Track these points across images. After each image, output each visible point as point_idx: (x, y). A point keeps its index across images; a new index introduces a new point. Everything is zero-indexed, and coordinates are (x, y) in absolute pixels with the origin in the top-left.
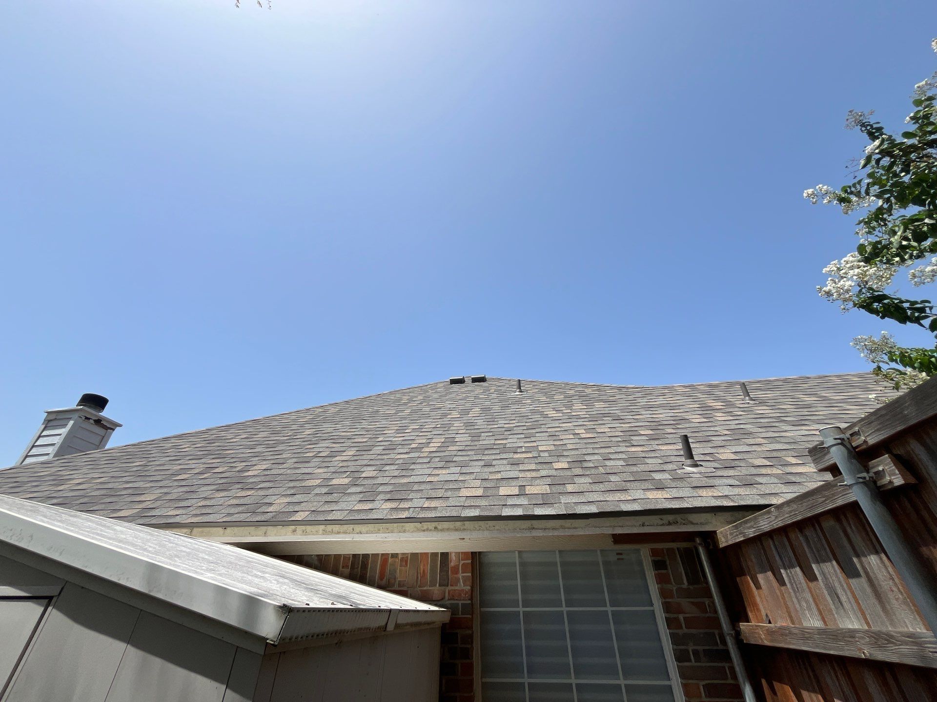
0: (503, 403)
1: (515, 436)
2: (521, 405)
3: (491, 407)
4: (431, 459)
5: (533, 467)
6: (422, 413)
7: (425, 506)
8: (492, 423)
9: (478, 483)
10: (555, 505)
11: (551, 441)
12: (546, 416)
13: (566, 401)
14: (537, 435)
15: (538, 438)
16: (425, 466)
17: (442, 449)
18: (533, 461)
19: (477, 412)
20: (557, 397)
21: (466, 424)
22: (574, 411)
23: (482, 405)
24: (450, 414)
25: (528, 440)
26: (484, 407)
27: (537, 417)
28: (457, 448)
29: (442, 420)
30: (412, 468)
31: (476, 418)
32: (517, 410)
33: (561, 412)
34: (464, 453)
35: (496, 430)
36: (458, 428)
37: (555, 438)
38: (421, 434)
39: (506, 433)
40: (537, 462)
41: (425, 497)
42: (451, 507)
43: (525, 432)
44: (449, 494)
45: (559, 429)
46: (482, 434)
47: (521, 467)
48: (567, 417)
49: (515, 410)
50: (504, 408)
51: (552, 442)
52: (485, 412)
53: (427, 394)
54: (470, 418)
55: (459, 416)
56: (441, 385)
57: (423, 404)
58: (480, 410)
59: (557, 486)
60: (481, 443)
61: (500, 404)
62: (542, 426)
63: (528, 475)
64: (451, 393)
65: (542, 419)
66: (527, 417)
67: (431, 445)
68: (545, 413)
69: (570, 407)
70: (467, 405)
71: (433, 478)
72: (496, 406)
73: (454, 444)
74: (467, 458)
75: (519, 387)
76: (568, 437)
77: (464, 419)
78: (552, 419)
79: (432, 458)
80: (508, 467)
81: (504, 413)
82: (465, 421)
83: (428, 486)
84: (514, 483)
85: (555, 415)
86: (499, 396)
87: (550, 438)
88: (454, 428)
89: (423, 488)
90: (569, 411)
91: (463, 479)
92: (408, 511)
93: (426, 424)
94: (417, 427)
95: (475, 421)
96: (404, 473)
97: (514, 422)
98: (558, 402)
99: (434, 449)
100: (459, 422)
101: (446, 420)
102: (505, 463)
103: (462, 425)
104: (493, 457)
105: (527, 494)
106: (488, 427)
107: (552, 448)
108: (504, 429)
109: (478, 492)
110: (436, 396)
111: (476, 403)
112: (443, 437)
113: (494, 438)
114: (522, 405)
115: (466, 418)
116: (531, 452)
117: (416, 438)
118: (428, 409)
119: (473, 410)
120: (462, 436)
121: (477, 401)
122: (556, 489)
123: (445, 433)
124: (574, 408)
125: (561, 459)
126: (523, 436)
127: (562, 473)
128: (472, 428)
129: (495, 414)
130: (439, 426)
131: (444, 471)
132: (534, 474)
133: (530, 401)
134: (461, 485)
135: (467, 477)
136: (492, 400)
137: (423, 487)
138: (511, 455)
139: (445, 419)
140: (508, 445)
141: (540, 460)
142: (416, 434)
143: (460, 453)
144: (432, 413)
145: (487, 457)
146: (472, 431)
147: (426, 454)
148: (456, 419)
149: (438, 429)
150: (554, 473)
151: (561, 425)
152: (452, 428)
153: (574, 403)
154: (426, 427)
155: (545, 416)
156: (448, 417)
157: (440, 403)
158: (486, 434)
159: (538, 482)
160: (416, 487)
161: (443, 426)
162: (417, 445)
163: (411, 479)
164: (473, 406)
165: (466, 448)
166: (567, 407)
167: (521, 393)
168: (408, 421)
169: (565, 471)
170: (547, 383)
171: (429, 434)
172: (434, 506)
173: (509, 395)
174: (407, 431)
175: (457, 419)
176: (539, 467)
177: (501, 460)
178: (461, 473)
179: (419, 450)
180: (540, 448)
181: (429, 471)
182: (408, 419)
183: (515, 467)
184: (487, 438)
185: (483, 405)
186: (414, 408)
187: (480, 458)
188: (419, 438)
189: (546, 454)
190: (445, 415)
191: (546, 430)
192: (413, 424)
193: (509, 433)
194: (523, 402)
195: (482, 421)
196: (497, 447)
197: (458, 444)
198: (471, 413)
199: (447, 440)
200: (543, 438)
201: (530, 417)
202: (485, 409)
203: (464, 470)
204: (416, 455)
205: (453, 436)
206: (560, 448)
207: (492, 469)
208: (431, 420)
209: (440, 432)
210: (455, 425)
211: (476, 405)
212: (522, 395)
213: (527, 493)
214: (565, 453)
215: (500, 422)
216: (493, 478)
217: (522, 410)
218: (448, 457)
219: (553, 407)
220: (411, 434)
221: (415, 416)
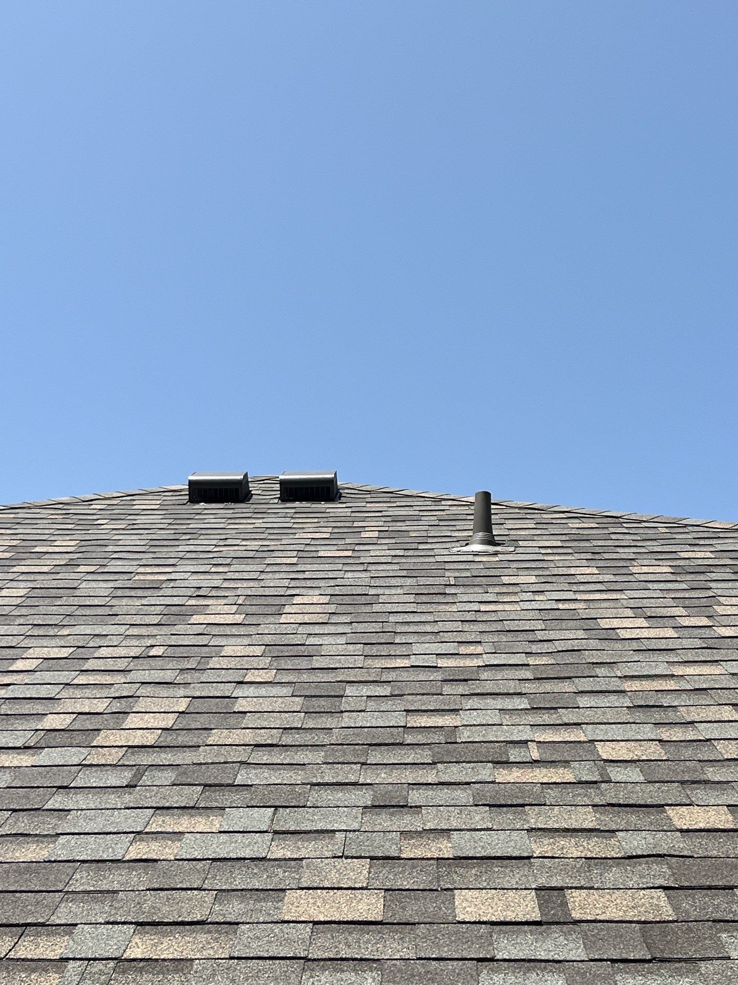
0: (422, 581)
1: (490, 702)
2: (497, 589)
3: (372, 591)
4: (139, 775)
5: (588, 819)
6: (76, 601)
7: (136, 952)
8: (384, 650)
9: (359, 872)
10: (702, 964)
11: (648, 727)
12: (610, 636)
13: (684, 586)
14: (583, 701)
15: (588, 712)
16: (113, 800)
17: (183, 739)
18: (581, 796)
19: (318, 609)
20: (645, 569)
21: (275, 651)
22: (725, 620)
23: (332, 583)
24: (201, 610)
25: (546, 718)
26: (345, 591)
27: (573, 635)
28: (249, 737)
29: (165, 630)
30: (57, 806)
31: (317, 629)
32: (483, 608)
33: (671, 622)
34: (277, 757)
35: (404, 676)
36: (245, 663)
37: (658, 716)
38: (82, 679)
39: (447, 689)
40: (597, 800)
41: (130, 919)
42: (251, 963)
43: (528, 688)
44: (234, 909)
45: (671, 685)
46: (349, 690)
47: (534, 817)
48: (699, 643)
49: (476, 607)
50: (424, 599)
51: (648, 732)
52: (350, 609)
53: (93, 534)
54: (290, 629)
55: (239, 618)
56: (155, 504)
57: (82, 569)
58: (326, 599)
59: (699, 894)
60: (347, 720)
61: (409, 581)
62: (600, 671)
63: (572, 848)
64: (194, 534)
65: (593, 644)
66: (531, 637)
67: (132, 721)
68: (604, 624)
69: (706, 607)
70: (271, 580)
71: (155, 845)
72: (393, 591)
73: (232, 720)
74: (297, 777)
75: (486, 524)
76: (713, 713)
77: (261, 630)
78: (635, 645)
79: (140, 770)
80: (480, 817)
81: (430, 618)
82: (268, 639)
83: (139, 879)
84: (515, 876)
85: (645, 633)
86: (401, 553)
87: (639, 716)
88: (224, 663)
89: (116, 886)
90: (705, 622)
91: (289, 855)
92: (60, 971)
93: (98, 642)
94: (65, 653)
95: (312, 640)
96: (23, 824)
97: (479, 649)
98: (650, 585)
99: (150, 738)
100: (246, 641)
101: (185, 635)
102: (464, 802)
103: (258, 650)
104: (410, 776)
105: (576, 922)
106: (369, 662)
107: (654, 751)
108: (439, 676)
109: (362, 907)
110: (131, 540)
111: (307, 575)
112: (181, 692)
113: (400, 704)
114: (504, 590)
115: (272, 629)
116: (567, 762)
117: (64, 694)
118: (103, 588)
119: (297, 600)
120: (263, 691)
121: (309, 567)
122: (692, 905)
123: (188, 677)
124: (720, 610)
125: (699, 794)
126: (524, 704)
127: (714, 847)
128: (304, 663)
129: (392, 618)
130: (153, 652)
131: (201, 823)
132: (594, 847)
133: (533, 579)
134: (281, 877)
135: (307, 849)
136: (371, 568)
137: (113, 880)
138: (485, 772)
139: (179, 629)
140: (465, 735)
141: (610, 794)
142: (65, 677)
143: (264, 757)
144: (124, 601)
145: (383, 776)
146: (305, 677)
147: (113, 756)
148: (228, 630)
149: (153, 662)
150: (681, 845)
151: (678, 670)
152: (213, 663)
153: (719, 592)
154: (104, 652)
155: (603, 634)
156: (195, 619)
157: (156, 570)
158: (366, 690)
159: (613, 875)
160: (82, 880)
161: (177, 653)
162: (69, 719)
163: (60, 849)
164: (293, 584)
165: (287, 739)
166: (692, 607)
167: (491, 549)
168: (23, 630)
169: (723, 838)
170: (593, 516)
171: (120, 678)
172: (177, 955)
173: (442, 554)
174: (19, 665)
175: (234, 630)
176: (609, 820)
177: (446, 790)
178: (276, 832)
179: (79, 738)
180: (605, 751)
181: (136, 821)
182: (22, 621)
183: (507, 817)
184: (372, 705)
185: (338, 582)
186: (42, 581)
187: (352, 778)
188: (78, 693)
189: (635, 775)
190: (180, 614)
191: (615, 684)
192: (45, 642)
193: (461, 689)
194: (506, 580)
195: (342, 640)
196: (420, 738)
197: (248, 721)
198: (287, 609)
199: (199, 705)
200: (610, 716)
201: (540, 635)
202: (347, 600)
203: (289, 820)
204: (74, 756)
205: (227, 690)
206: (687, 753)
207: (408, 822)
208: (122, 629)
209: (168, 676)
210: (227, 651)
211: (309, 583)
212: (496, 554)
213: (576, 915)
214: (712, 774)
215: (416, 649)
216: (419, 853)
217: (507, 607)
218: (213, 769)
219: (633, 603)
220: (38, 677)
221: (52, 611)
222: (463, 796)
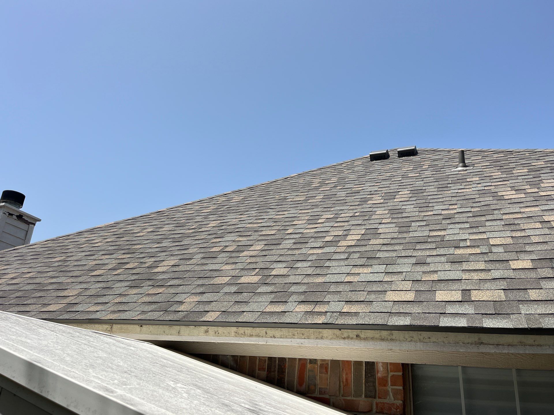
0: (440, 183)
1: (457, 226)
2: (465, 184)
3: (424, 188)
4: (349, 255)
5: (482, 266)
6: (336, 199)
7: (345, 310)
8: (425, 209)
9: (408, 285)
10: (512, 316)
11: (508, 232)
12: (501, 199)
13: (531, 177)
14: (487, 224)
15: (489, 227)
16: (342, 263)
17: (362, 243)
18: (481, 258)
19: (406, 196)
20: (518, 171)
21: (392, 212)
22: (544, 189)
23: (412, 186)
24: (371, 199)
25: (474, 230)
26: (415, 188)
27: (488, 199)
28: (381, 241)
29: (360, 207)
30: (327, 265)
31: (405, 203)
32: (460, 191)
33: (524, 191)
34: (390, 248)
35: (431, 218)
36: (382, 217)
37: (513, 227)
38: (336, 225)
39: (444, 222)
40: (486, 259)
41: (344, 300)
42: (375, 314)
43: (470, 220)
44: (372, 297)
45: (519, 216)
46: (413, 224)
47: (465, 266)
48: (532, 199)
49: (457, 191)
50: (440, 189)
51: (508, 234)
52: (416, 195)
53: (342, 175)
54: (397, 204)
55: (382, 201)
56: (360, 163)
57: (338, 188)
58: (409, 192)
59: (515, 291)
60: (411, 235)
61: (436, 183)
62: (496, 212)
63: (475, 276)
64: (371, 172)
65: (495, 202)
66: (474, 201)
67: (349, 237)
68: (500, 194)
69: (536, 185)
70: (393, 187)
71: (352, 277)
72: (431, 187)
73: (377, 236)
74: (394, 254)
75: (463, 160)
76: (532, 226)
77: (388, 204)
78: (509, 201)
79: (350, 253)
80: (448, 266)
81: (441, 196)
82: (390, 208)
83: (347, 288)
84: (456, 286)
85: (514, 197)
86: (435, 173)
87: (507, 228)
88: (376, 217)
89: (341, 290)
90: (536, 190)
91: (389, 280)
92: (325, 315)
93: (341, 212)
94: (332, 216)
95: (403, 207)
96: (318, 271)
97: (456, 207)
98: (519, 178)
99: (353, 243)
100: (383, 209)
101: (366, 207)
102: (443, 261)
103: (386, 212)
104: (428, 253)
105: (473, 301)
106: (420, 214)
107: (509, 241)
108: (441, 217)
109: (408, 296)
110: (353, 177)
111: (404, 184)
112: (363, 227)
113: (428, 228)
114: (467, 183)
115: (392, 204)
116: (479, 246)
117: (331, 230)
118: (343, 194)
119: (400, 193)
120: (387, 226)
121: (405, 181)
122: (512, 295)
123: (365, 222)
124: (542, 185)
125: (522, 256)
126: (467, 225)
127: (522, 274)
128: (400, 216)
129: (429, 197)
130: (356, 214)
131: (366, 270)
132: (483, 276)
133: (478, 179)
134: (386, 287)
135: (394, 278)
136: (425, 179)
137: (340, 288)
138: (451, 251)
139: (364, 206)
140: (447, 238)
141: (491, 257)
142: (331, 224)
143: (385, 248)
144: (349, 198)
145: (419, 253)
146: (400, 220)
147: (343, 249)
148: (378, 205)
149: (356, 218)
150: (511, 274)
151: (522, 210)
152: (373, 217)
153: (543, 178)
154: (342, 215)
155: (499, 198)
156: (369, 202)
157: (359, 186)
158: (418, 224)
159: (488, 285)
160: (333, 288)
161: (363, 214)
162: (332, 237)
163: (327, 279)
164: (400, 187)
165: (393, 242)
166: (532, 185)
167: (465, 168)
168: (321, 209)
169: (527, 271)
170: (503, 152)
171: (346, 224)
172: (355, 311)
173: (448, 172)
174: (320, 221)
175: (380, 205)
176: (489, 266)
177: (438, 257)
178: (386, 273)
179: (334, 244)
180: (492, 242)
181: (347, 270)
182: (321, 206)
183: (457, 266)
184: (419, 229)
185: (413, 186)
186: (328, 193)
187: (410, 254)
188: (335, 229)
189: (501, 249)
190: (364, 201)
191: (500, 217)
192: (327, 213)
193: (448, 221)
194: (468, 180)
195: (413, 206)
196: (433, 240)
197: (382, 236)
198: (397, 197)
199: (368, 232)
200: (496, 229)
201: (477, 200)
202: (416, 192)
203: (390, 269)
204: (332, 249)
205: (376, 226)
206: (521, 241)
207: (426, 268)
208: (348, 207)
209: (360, 222)
210: (378, 213)
211: (404, 187)
212: (466, 170)
213: (473, 299)
214: (528, 248)
215: (436, 208)
216: (427, 279)
217: (467, 190)
218: (370, 253)
219: (511, 185)
220: (324, 225)
221: (329, 203)
222: (443, 259)
